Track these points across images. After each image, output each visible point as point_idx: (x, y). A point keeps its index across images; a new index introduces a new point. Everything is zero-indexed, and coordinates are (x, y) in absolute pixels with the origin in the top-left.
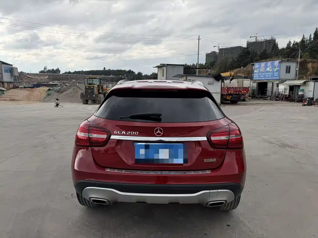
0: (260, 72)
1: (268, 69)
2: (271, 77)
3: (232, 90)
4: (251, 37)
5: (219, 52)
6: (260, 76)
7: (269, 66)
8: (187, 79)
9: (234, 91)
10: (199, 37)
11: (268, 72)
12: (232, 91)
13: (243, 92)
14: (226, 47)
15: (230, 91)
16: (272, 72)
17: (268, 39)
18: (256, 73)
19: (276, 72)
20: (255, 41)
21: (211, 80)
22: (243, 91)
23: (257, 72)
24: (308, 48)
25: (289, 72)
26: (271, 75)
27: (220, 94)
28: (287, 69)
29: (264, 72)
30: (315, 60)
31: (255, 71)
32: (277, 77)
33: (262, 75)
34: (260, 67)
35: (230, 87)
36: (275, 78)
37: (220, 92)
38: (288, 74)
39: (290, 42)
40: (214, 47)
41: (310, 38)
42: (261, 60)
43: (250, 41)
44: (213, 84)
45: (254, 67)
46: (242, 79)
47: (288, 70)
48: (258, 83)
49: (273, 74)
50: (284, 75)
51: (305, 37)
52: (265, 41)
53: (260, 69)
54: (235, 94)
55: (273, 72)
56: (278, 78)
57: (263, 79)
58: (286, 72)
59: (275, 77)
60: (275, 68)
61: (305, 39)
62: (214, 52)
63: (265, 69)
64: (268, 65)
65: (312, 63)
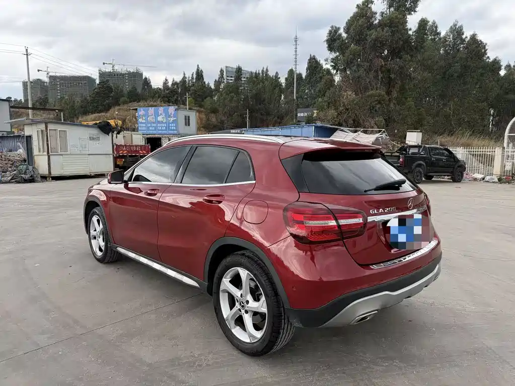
0: (147, 122)
1: (160, 119)
2: (166, 130)
3: (125, 149)
4: (104, 64)
5: (50, 82)
6: (149, 127)
7: (161, 114)
8: (48, 129)
9: (129, 152)
10: (27, 50)
11: (159, 122)
12: (124, 151)
13: (141, 152)
14: (63, 75)
15: (121, 152)
16: (166, 123)
17: (132, 71)
18: (142, 123)
19: (172, 123)
20: (112, 71)
21: (95, 132)
22: (141, 150)
23: (144, 121)
24: (192, 91)
25: (189, 125)
26: (166, 127)
27: (112, 156)
28: (186, 119)
29: (154, 123)
30: (202, 109)
31: (140, 120)
32: (174, 130)
33: (151, 126)
34: (147, 115)
35: (121, 145)
36: (172, 132)
37: (111, 153)
38: (187, 127)
39: (166, 80)
40: (39, 71)
41: (193, 78)
42: (130, 102)
43: (103, 70)
44: (98, 139)
45: (137, 114)
46: (130, 132)
47: (187, 122)
48: (147, 138)
49: (169, 127)
50: (183, 129)
51: (187, 76)
52: (127, 73)
53: (147, 118)
54: (130, 156)
55: (168, 123)
56: (176, 132)
57: (154, 133)
58: (186, 125)
59: (171, 130)
60: (170, 116)
61: (186, 78)
62: (38, 79)
63: (156, 118)
64: (160, 112)
65: (199, 113)
